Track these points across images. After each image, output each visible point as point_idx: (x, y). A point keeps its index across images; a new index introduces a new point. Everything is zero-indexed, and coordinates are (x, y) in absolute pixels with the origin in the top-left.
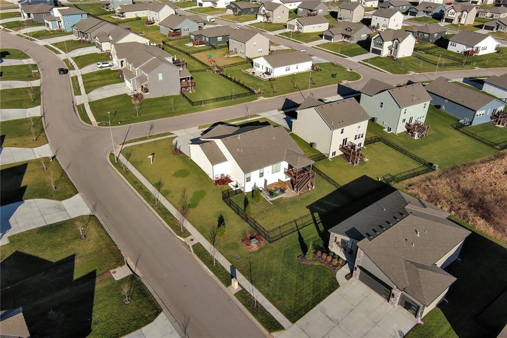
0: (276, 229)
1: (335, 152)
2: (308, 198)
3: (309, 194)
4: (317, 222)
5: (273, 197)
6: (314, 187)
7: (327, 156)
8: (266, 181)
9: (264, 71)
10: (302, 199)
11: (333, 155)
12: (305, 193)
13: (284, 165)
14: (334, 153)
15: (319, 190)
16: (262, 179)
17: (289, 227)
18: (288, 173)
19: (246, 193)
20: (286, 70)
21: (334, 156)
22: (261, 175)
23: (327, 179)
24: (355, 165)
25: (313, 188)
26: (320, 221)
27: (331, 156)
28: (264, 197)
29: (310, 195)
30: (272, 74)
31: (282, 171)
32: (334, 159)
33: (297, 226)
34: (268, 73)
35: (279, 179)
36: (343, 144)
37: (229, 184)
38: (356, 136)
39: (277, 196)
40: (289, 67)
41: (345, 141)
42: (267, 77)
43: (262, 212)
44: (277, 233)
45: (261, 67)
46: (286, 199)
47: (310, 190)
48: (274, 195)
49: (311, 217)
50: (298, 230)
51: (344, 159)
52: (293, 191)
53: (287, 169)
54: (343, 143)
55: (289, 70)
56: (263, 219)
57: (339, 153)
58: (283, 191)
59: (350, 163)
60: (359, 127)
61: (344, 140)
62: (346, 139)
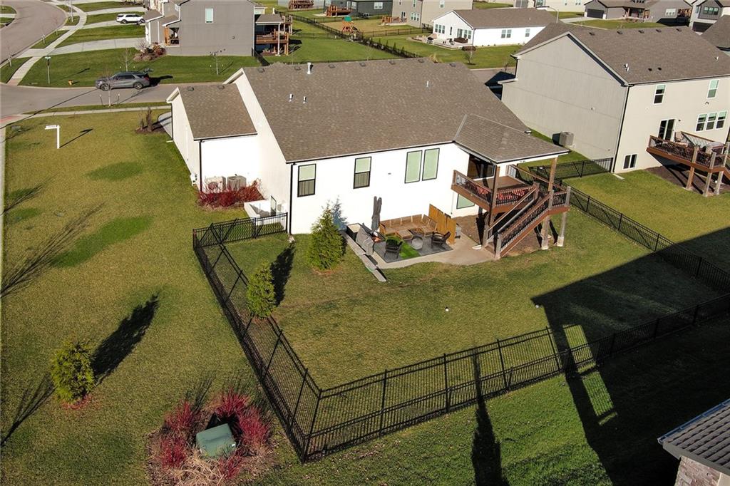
0: (362, 384)
1: (634, 157)
2: (537, 272)
3: (543, 260)
4: (581, 370)
5: (397, 258)
6: (561, 239)
7: (606, 166)
8: (378, 204)
9: (454, 36)
10: (511, 275)
11: (626, 166)
12: (524, 255)
13: (454, 159)
14: (631, 161)
15: (581, 252)
16: (366, 195)
17: (432, 381)
18: (465, 188)
19: (296, 236)
20: (503, 36)
21: (629, 170)
22: (362, 180)
23: (611, 224)
24: (707, 194)
25: (560, 245)
26: (593, 365)
27: (619, 168)
28: (360, 253)
29: (545, 266)
30: (470, 42)
31: (446, 179)
32: (632, 177)
33: (478, 381)
34: (460, 40)
35: (432, 207)
36: (661, 136)
37: (247, 205)
38: (701, 119)
39: (411, 256)
40: (510, 31)
41: (667, 126)
42: (460, 45)
43: (331, 305)
44: (363, 404)
45: (447, 30)
46: (446, 271)
47: (545, 247)
48: (402, 254)
49: (545, 347)
50: (481, 399)
51: (664, 177)
52: (479, 247)
53: (465, 173)
54: (662, 131)
55: (509, 36)
56: (318, 333)
57: (646, 162)
58: (438, 243)
59: (690, 188)
60: (712, 93)
61: (663, 123)
62: (671, 122)
